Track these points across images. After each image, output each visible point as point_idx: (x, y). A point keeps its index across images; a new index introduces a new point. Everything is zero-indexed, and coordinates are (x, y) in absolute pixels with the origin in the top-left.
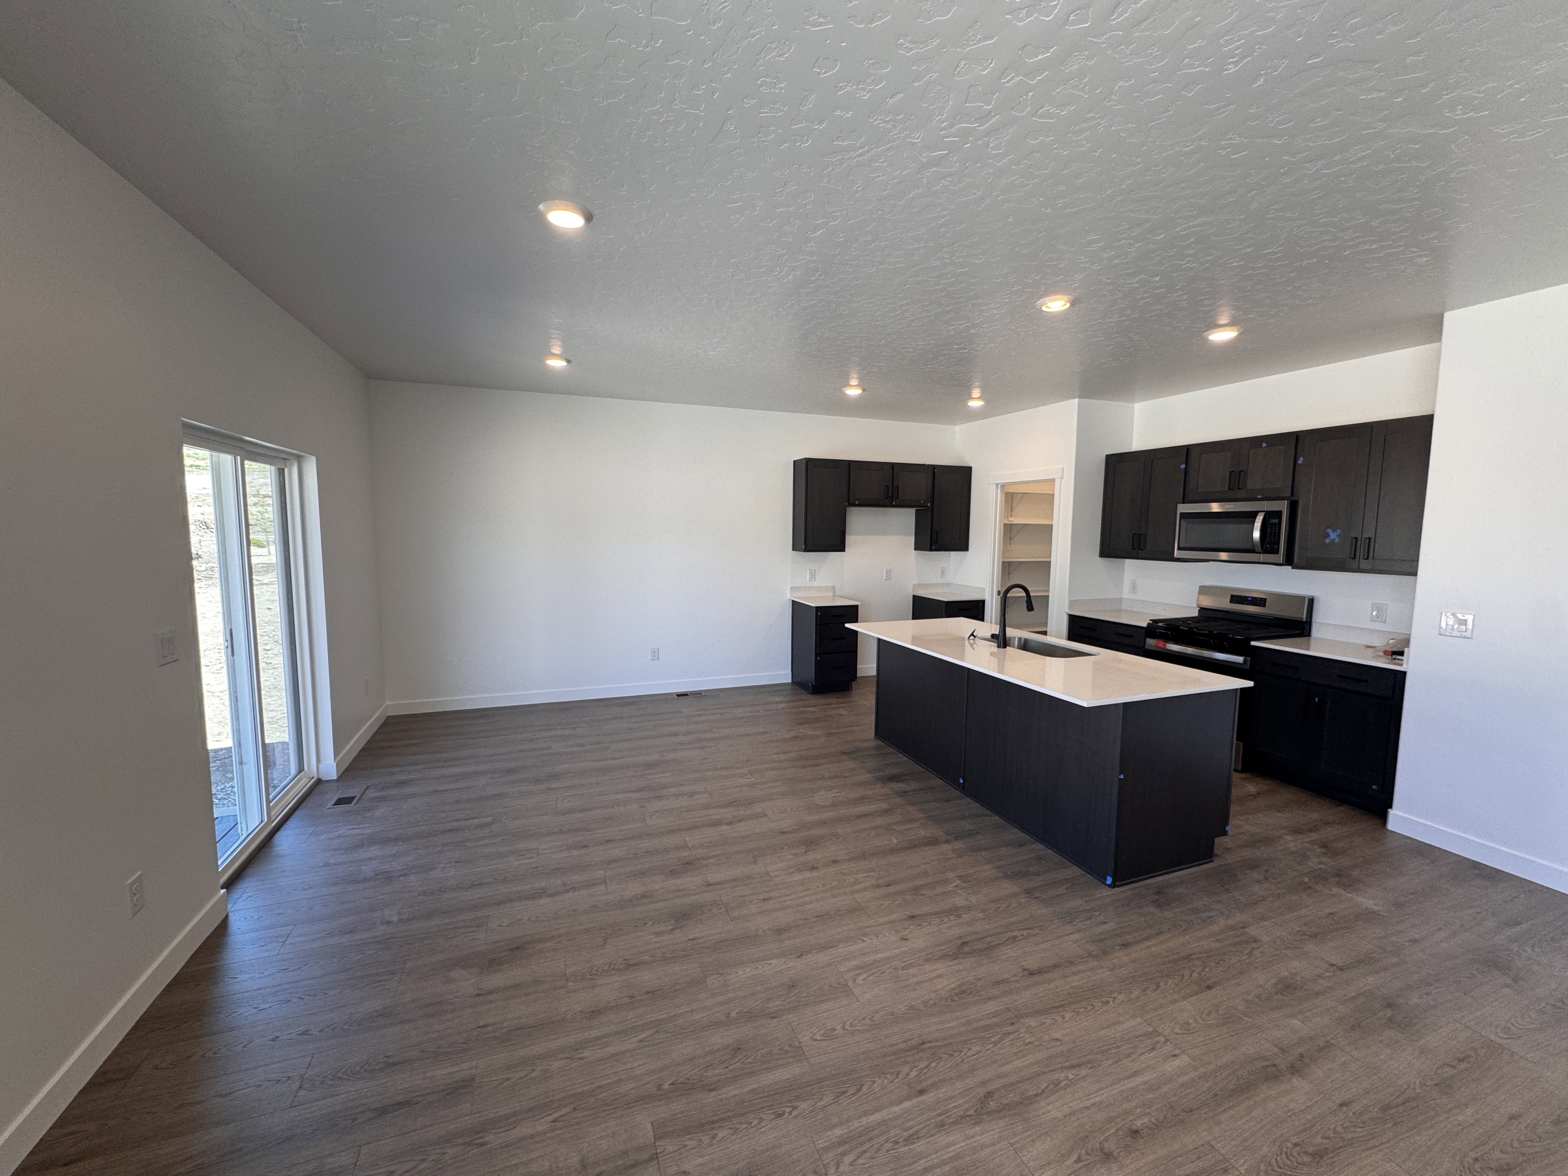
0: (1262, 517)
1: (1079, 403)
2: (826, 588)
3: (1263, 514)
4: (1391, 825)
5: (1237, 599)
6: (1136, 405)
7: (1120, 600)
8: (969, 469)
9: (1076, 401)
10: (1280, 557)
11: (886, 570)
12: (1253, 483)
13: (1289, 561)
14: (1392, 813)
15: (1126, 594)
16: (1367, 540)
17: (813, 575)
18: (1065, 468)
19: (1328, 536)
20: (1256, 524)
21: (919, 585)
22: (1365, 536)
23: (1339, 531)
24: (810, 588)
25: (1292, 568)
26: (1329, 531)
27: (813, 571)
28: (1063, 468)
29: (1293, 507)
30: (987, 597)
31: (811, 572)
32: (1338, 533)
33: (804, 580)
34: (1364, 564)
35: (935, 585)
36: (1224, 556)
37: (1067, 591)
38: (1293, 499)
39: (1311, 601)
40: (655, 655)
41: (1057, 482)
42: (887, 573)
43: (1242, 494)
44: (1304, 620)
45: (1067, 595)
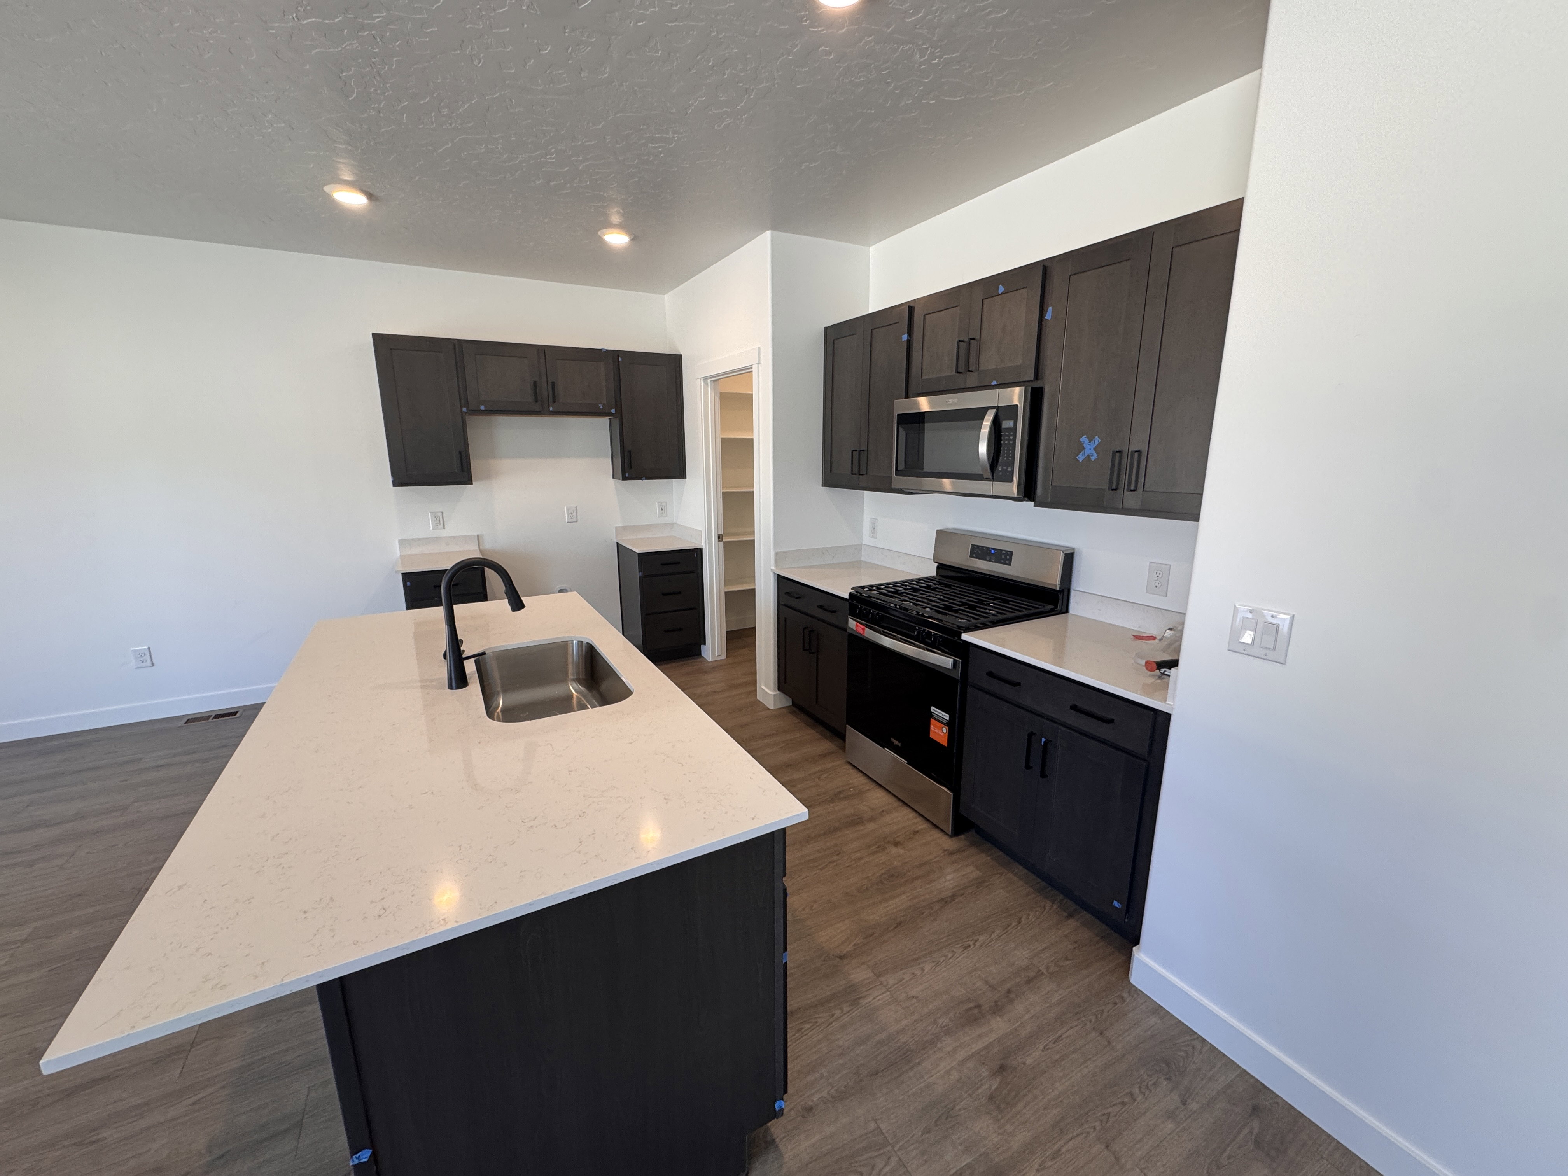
0: (991, 418)
1: (772, 236)
2: (466, 539)
3: (994, 410)
4: (1136, 978)
5: (979, 552)
6: (872, 248)
7: (858, 548)
8: (679, 357)
9: (769, 233)
10: (1013, 488)
11: (568, 509)
12: (989, 360)
13: (1028, 492)
14: (1140, 955)
15: (867, 540)
16: (1136, 454)
17: (440, 520)
18: (761, 348)
19: (1081, 448)
20: (982, 431)
21: (625, 528)
22: (1133, 448)
23: (1097, 440)
24: (436, 540)
25: (1035, 506)
26: (1084, 439)
27: (440, 514)
28: (759, 348)
29: (1035, 398)
30: (704, 545)
31: (435, 516)
32: (1097, 443)
33: (424, 528)
34: (1131, 499)
35: (649, 527)
36: (947, 483)
37: (772, 540)
38: (1038, 384)
39: (1069, 559)
40: (147, 658)
41: (755, 370)
42: (570, 513)
43: (972, 379)
44: (1058, 589)
45: (772, 547)
